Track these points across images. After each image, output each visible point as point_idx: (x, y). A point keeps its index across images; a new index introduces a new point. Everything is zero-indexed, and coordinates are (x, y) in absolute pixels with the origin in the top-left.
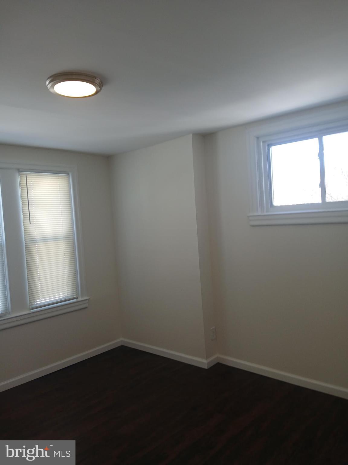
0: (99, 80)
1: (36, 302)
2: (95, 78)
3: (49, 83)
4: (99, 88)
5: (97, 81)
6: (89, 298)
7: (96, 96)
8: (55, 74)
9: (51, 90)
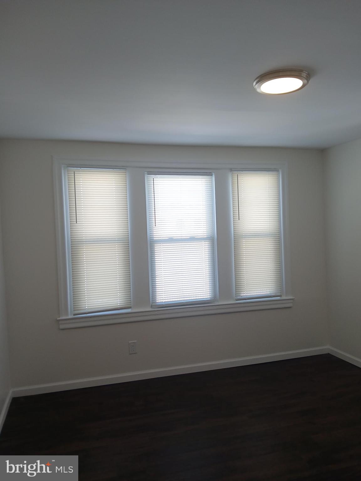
0: (307, 73)
1: (241, 294)
2: (301, 71)
3: (256, 84)
4: (306, 81)
5: (304, 75)
6: (294, 298)
7: (303, 89)
8: (262, 75)
9: (258, 90)
